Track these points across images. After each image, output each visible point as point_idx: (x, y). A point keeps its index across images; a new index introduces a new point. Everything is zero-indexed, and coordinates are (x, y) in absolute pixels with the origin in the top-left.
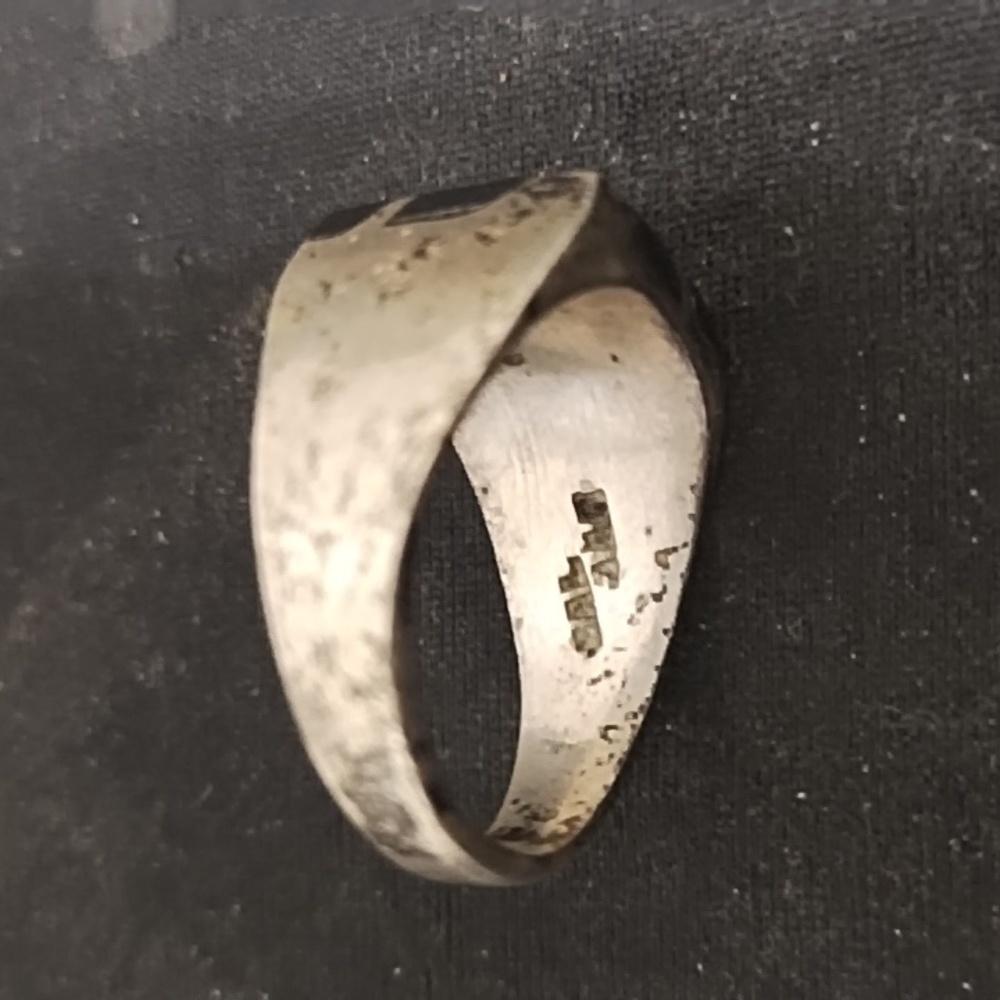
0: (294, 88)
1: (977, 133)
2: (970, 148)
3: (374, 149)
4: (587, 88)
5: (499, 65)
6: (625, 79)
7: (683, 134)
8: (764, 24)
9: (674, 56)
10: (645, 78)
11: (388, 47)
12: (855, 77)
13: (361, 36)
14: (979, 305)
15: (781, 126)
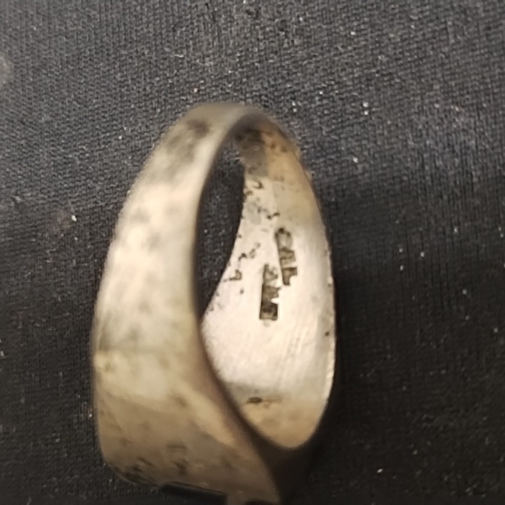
0: (80, 103)
1: (453, 103)
2: (450, 110)
3: (124, 132)
4: (242, 93)
5: (193, 84)
6: (263, 87)
7: (295, 114)
8: (335, 55)
9: (288, 74)
10: (273, 86)
11: (132, 79)
12: (386, 79)
13: (117, 74)
14: (461, 191)
15: (348, 106)
